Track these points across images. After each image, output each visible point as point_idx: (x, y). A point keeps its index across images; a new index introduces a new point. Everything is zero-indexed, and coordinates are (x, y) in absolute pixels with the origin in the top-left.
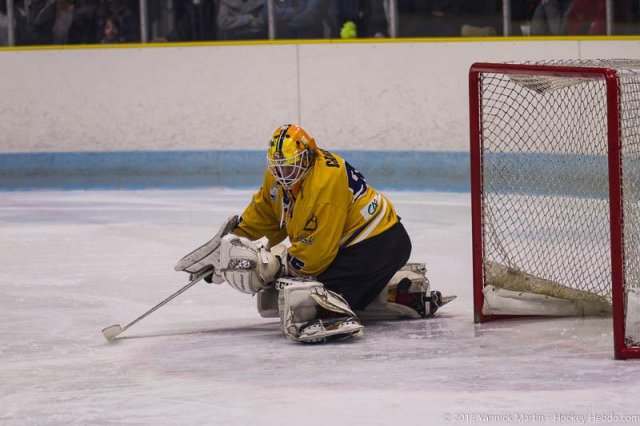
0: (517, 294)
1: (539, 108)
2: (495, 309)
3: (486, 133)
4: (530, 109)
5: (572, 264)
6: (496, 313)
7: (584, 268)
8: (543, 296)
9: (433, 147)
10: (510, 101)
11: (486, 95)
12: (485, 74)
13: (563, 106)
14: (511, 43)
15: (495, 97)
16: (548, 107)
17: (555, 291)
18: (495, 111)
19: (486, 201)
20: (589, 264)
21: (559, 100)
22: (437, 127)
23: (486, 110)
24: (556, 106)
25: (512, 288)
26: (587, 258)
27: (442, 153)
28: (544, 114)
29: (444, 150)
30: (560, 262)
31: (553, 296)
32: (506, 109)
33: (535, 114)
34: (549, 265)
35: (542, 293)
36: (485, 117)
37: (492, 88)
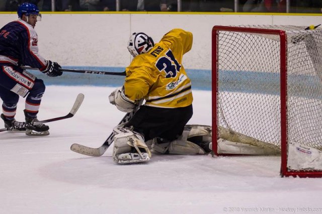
0: (235, 143)
1: (247, 50)
2: (223, 151)
3: (220, 62)
4: (243, 50)
5: (260, 131)
6: (224, 153)
7: (266, 133)
8: (248, 145)
9: (198, 67)
10: (232, 47)
11: (220, 42)
12: (220, 32)
13: (259, 50)
14: (238, 16)
15: (225, 44)
16: (251, 50)
17: (253, 143)
18: (225, 51)
19: (219, 96)
20: (268, 131)
21: (257, 47)
22: (200, 57)
23: (220, 50)
24: (255, 50)
25: (232, 141)
26: (267, 128)
27: (202, 70)
28: (249, 53)
29: (203, 69)
30: (254, 129)
31: (252, 145)
32: (230, 50)
33: (245, 53)
34: (248, 131)
35: (246, 143)
36: (219, 53)
37: (223, 39)
